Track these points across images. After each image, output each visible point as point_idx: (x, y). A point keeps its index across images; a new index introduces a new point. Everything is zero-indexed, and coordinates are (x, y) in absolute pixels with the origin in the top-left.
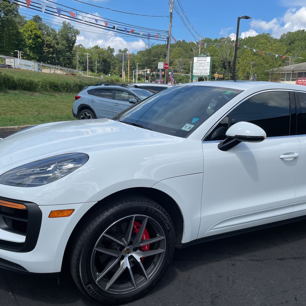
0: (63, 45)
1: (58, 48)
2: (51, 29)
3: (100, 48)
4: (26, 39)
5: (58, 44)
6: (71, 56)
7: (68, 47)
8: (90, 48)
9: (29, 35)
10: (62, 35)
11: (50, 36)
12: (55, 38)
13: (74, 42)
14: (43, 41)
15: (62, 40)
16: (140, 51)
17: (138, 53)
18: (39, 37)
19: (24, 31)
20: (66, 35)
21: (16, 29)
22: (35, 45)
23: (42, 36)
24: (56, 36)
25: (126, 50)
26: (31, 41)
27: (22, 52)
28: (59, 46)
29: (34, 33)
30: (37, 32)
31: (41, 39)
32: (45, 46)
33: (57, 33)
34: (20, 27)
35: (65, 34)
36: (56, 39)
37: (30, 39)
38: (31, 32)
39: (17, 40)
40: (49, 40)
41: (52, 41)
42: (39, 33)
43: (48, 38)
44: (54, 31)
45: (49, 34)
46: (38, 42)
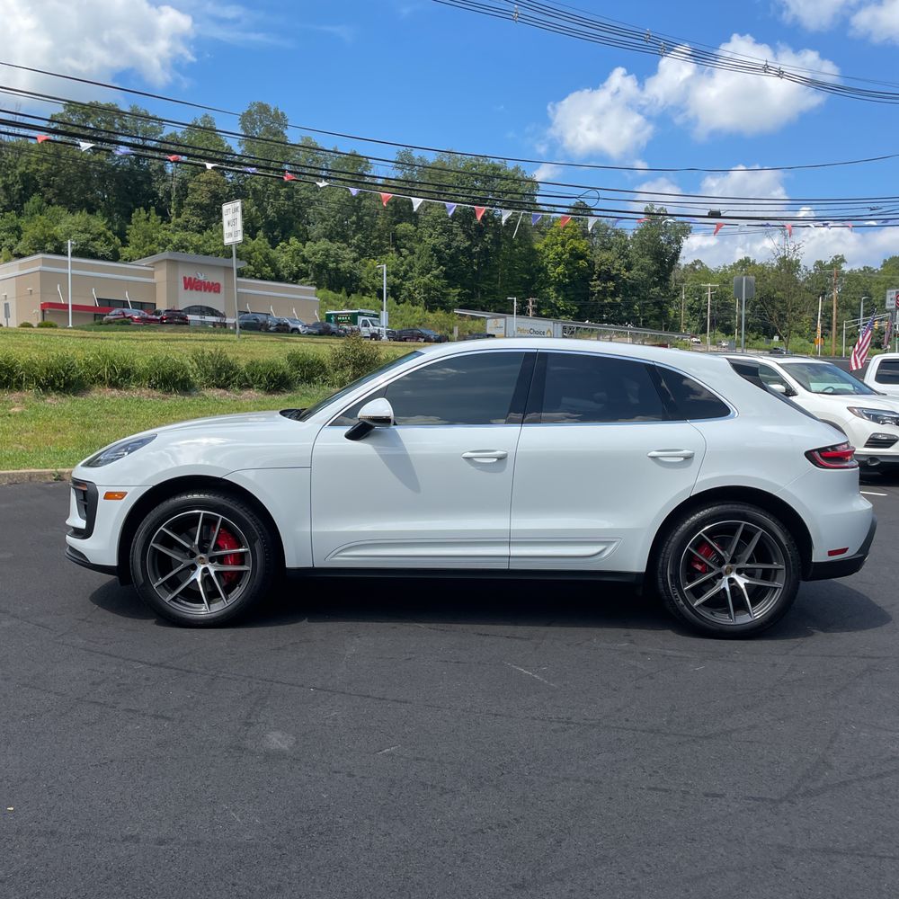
0: (642, 269)
1: (628, 278)
2: (613, 230)
3: (757, 263)
4: (550, 266)
5: (629, 268)
6: (663, 297)
7: (657, 272)
8: (724, 267)
9: (557, 254)
10: (642, 243)
11: (610, 249)
12: (623, 253)
13: (676, 256)
14: (591, 265)
15: (642, 256)
16: (891, 259)
17: (885, 264)
18: (582, 256)
19: (546, 246)
20: (654, 242)
21: (527, 244)
22: (570, 277)
23: (588, 252)
24: (625, 247)
25: (840, 260)
26: (560, 269)
27: (534, 299)
28: (632, 272)
29: (568, 247)
30: (577, 245)
31: (587, 261)
32: (595, 277)
33: (629, 238)
34: (537, 236)
35: (649, 240)
36: (626, 256)
37: (557, 264)
38: (563, 246)
39: (528, 271)
40: (607, 260)
41: (613, 262)
42: (581, 245)
43: (605, 255)
44: (621, 236)
45: (609, 245)
46: (578, 269)
